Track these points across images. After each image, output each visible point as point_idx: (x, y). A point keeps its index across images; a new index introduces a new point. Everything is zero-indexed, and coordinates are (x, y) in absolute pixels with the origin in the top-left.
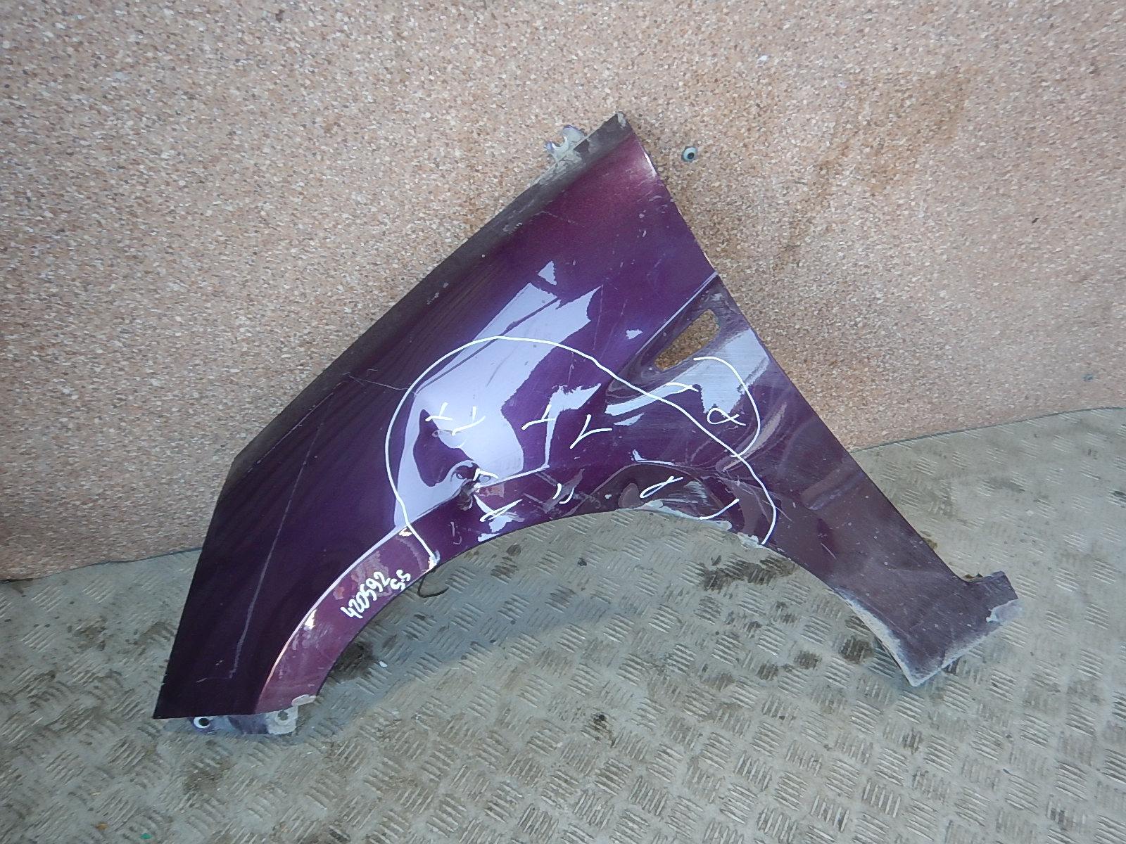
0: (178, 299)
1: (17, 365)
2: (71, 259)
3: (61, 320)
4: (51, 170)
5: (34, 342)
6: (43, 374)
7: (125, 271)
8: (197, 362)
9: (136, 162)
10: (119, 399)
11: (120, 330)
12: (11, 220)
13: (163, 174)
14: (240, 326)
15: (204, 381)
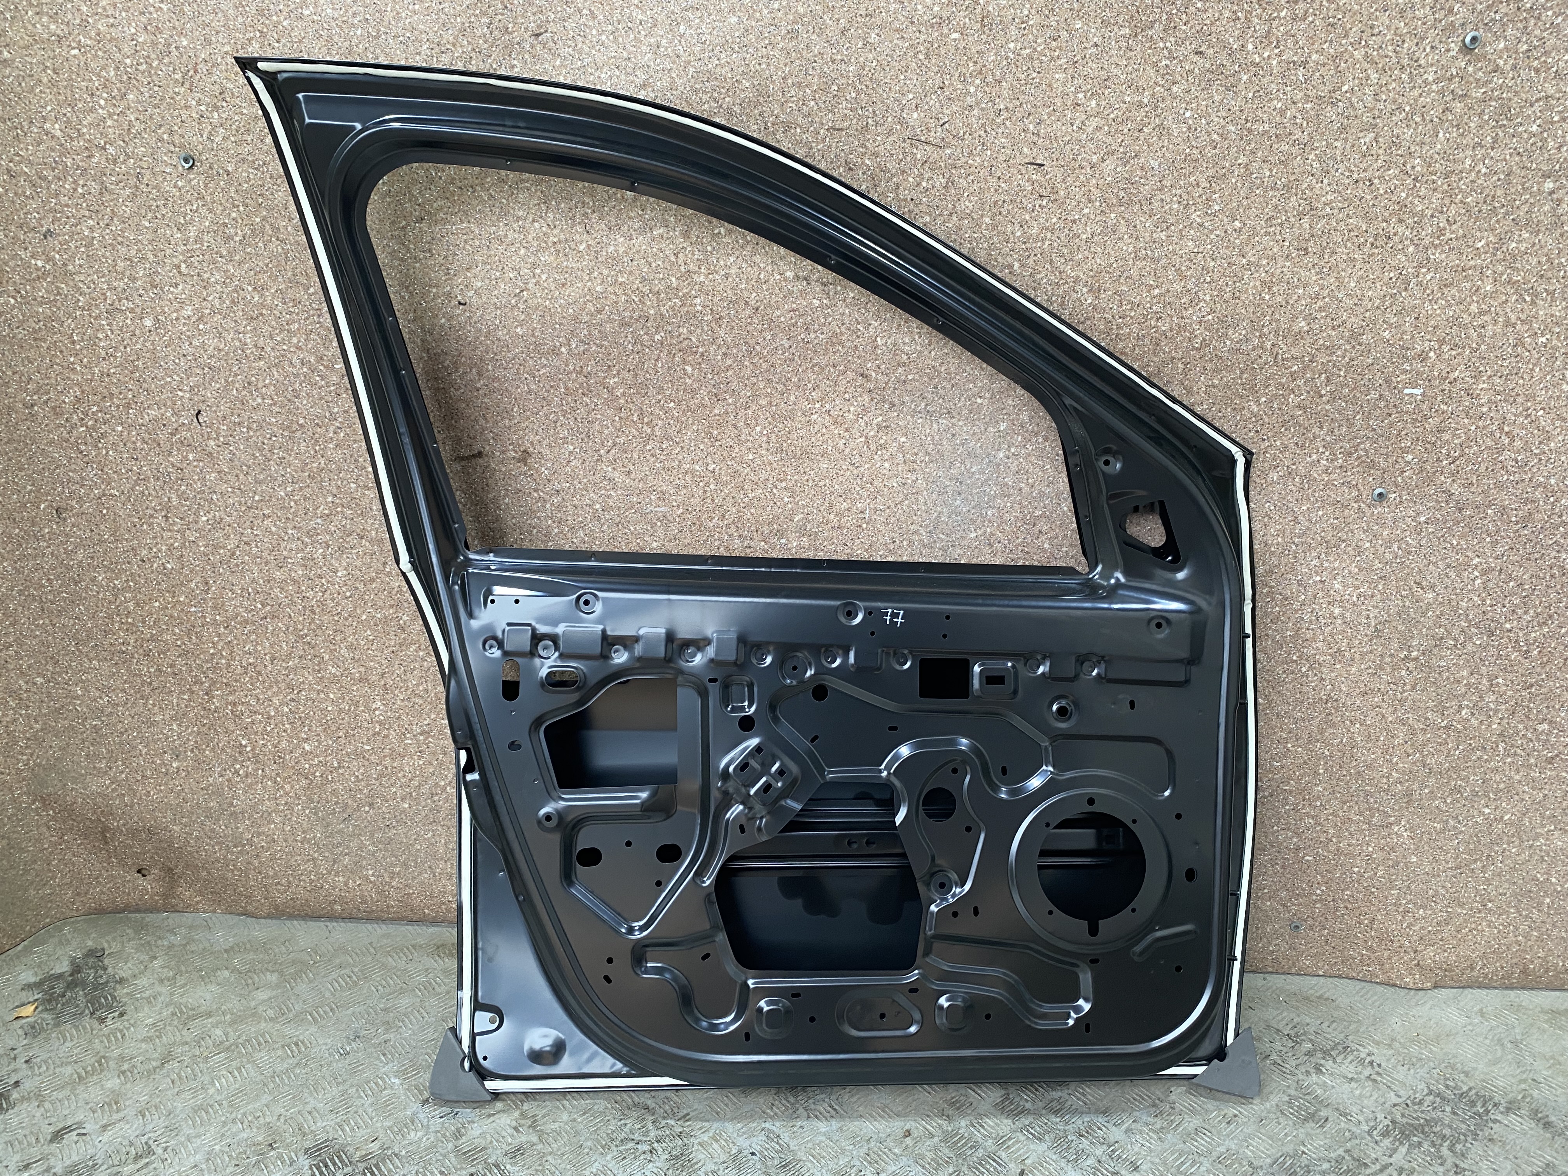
0: (334, 679)
1: (216, 715)
2: (267, 639)
3: (252, 684)
4: (266, 576)
5: (231, 698)
6: (231, 726)
7: (301, 653)
8: (341, 734)
9: (320, 577)
10: (279, 756)
11: (289, 698)
12: (236, 607)
13: (337, 586)
14: (376, 709)
15: (344, 752)
